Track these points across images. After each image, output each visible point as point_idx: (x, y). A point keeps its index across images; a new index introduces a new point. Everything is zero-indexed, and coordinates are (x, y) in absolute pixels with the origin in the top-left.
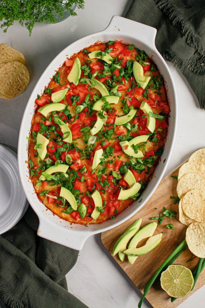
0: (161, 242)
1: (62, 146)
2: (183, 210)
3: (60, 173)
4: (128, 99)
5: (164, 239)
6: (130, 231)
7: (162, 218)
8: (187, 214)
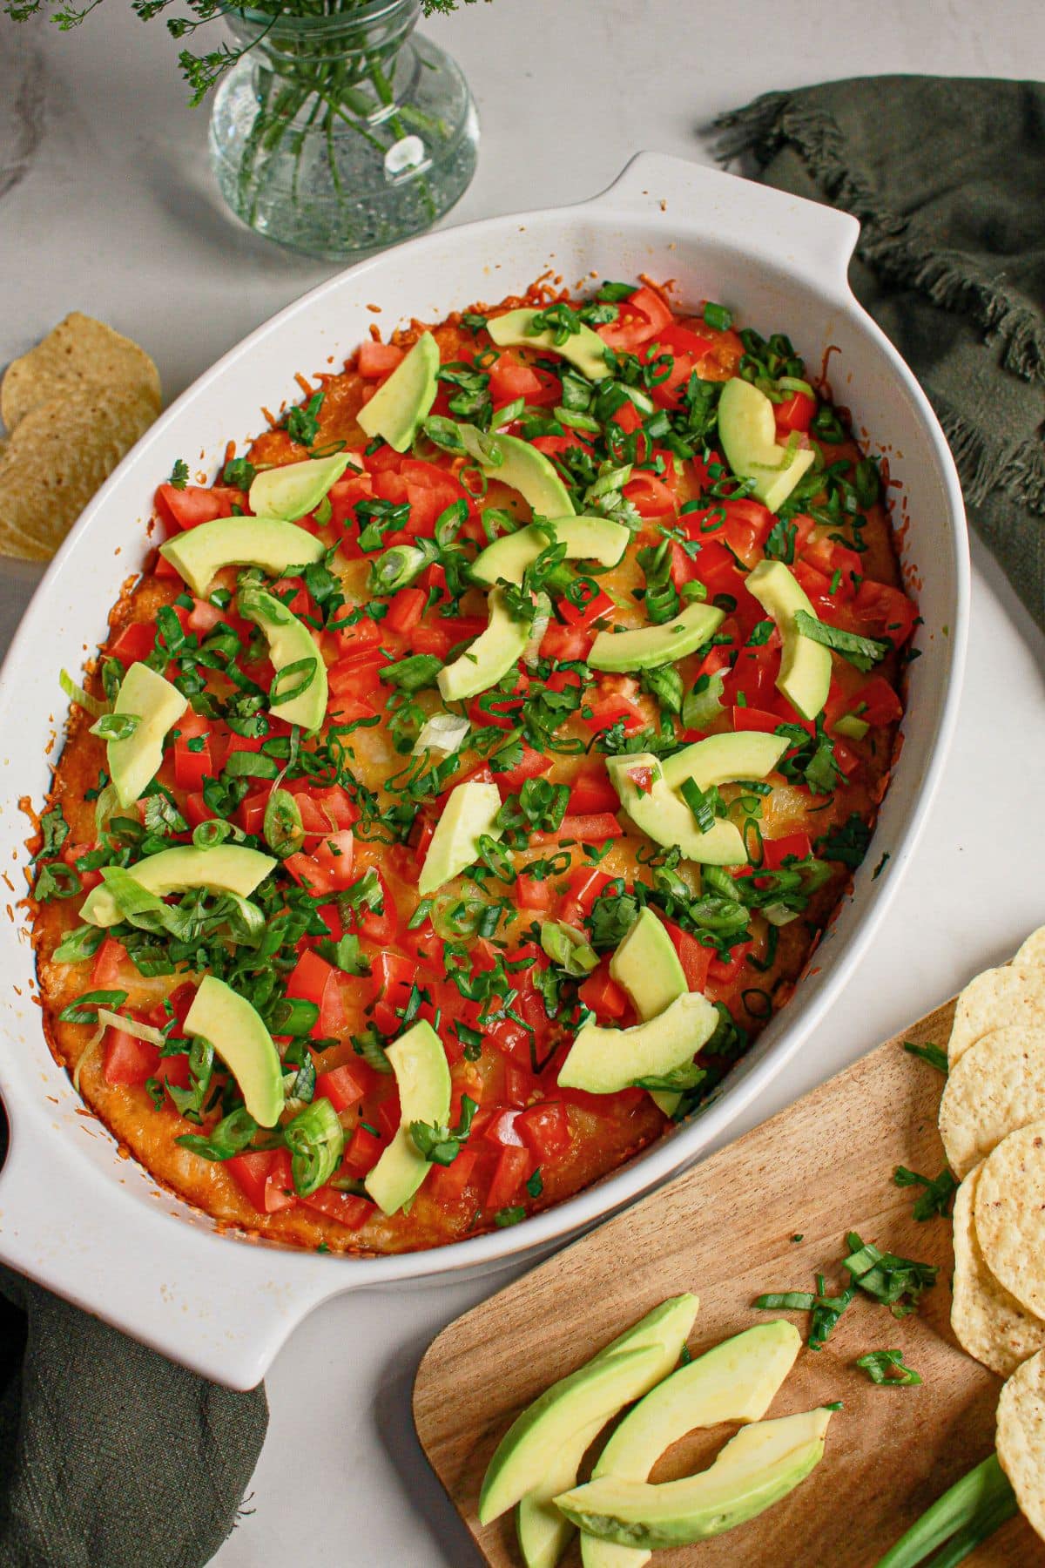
0: (820, 1469)
1: (257, 747)
2: (977, 1252)
3: (212, 899)
4: (681, 547)
5: (841, 1452)
6: (616, 1358)
7: (836, 1304)
8: (1006, 1279)
